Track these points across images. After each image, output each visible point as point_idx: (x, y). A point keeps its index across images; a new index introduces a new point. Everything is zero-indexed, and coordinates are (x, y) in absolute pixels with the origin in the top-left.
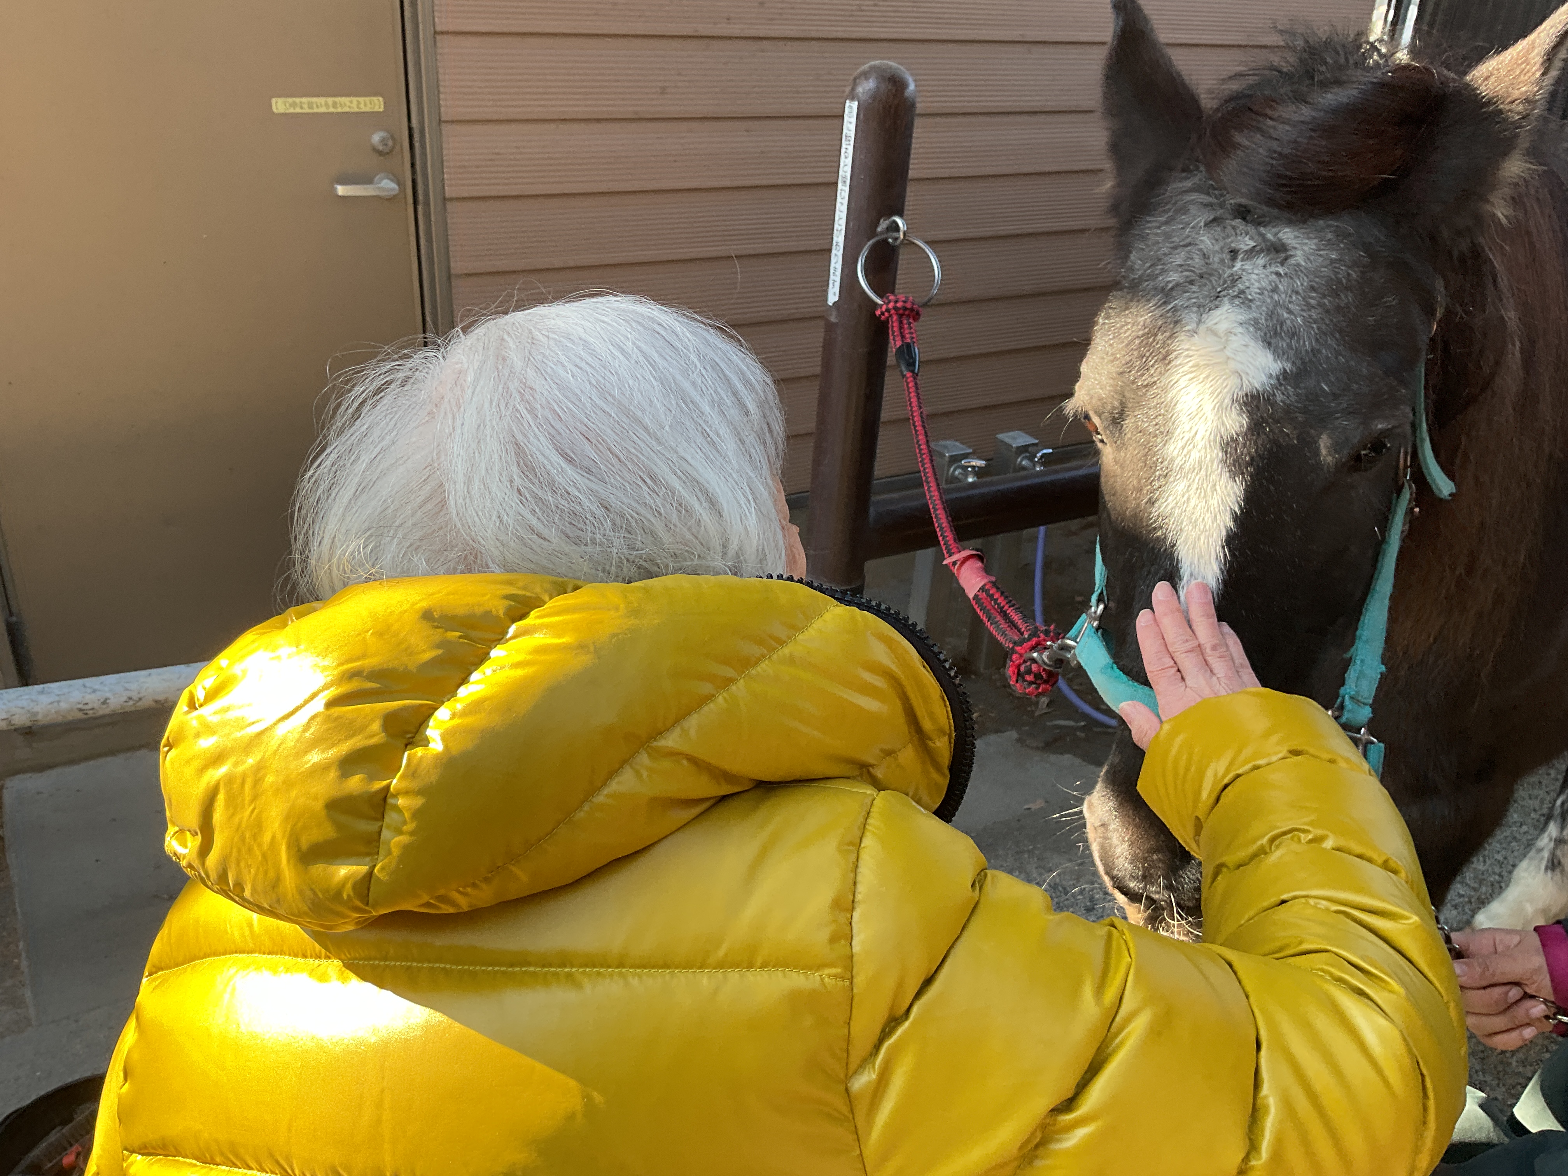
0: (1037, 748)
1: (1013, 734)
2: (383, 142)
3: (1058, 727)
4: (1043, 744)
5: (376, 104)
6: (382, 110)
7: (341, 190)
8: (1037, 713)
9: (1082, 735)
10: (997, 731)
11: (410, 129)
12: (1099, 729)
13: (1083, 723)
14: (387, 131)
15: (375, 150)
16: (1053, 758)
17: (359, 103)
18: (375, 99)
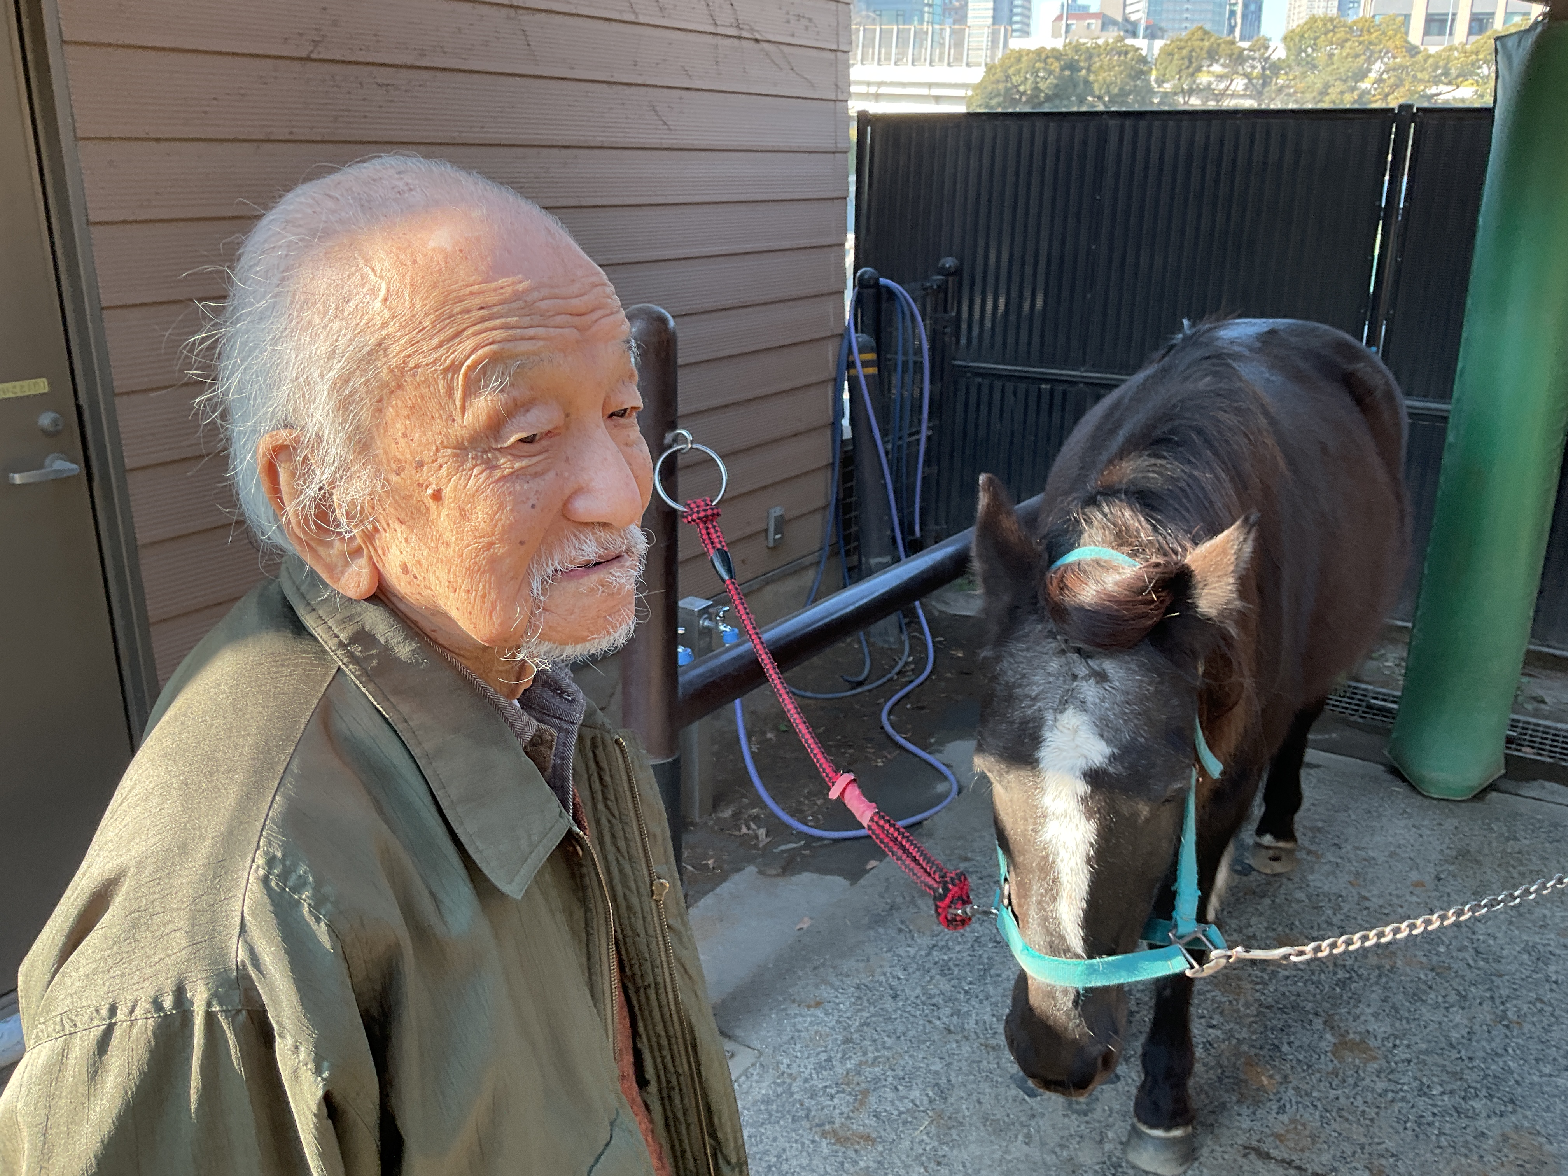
0: (778, 875)
1: (751, 869)
2: (55, 422)
3: (783, 852)
4: (780, 870)
5: (41, 386)
6: (46, 390)
7: (18, 479)
8: (761, 845)
9: (807, 852)
10: (738, 870)
11: (79, 408)
12: (819, 844)
13: (803, 843)
14: (55, 411)
15: (45, 432)
16: (795, 879)
17: (22, 387)
18: (39, 380)
